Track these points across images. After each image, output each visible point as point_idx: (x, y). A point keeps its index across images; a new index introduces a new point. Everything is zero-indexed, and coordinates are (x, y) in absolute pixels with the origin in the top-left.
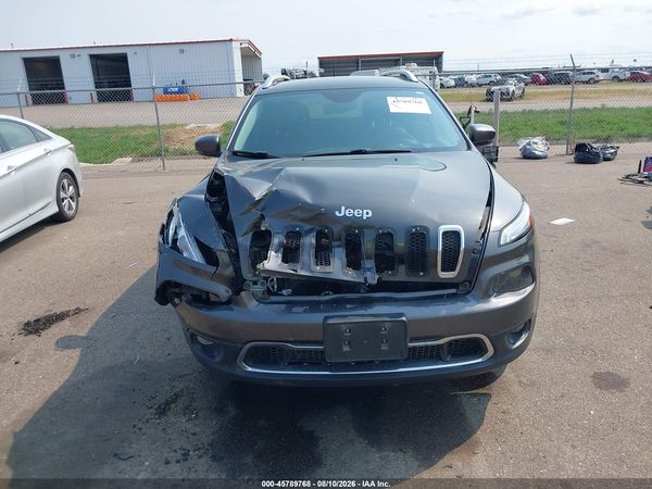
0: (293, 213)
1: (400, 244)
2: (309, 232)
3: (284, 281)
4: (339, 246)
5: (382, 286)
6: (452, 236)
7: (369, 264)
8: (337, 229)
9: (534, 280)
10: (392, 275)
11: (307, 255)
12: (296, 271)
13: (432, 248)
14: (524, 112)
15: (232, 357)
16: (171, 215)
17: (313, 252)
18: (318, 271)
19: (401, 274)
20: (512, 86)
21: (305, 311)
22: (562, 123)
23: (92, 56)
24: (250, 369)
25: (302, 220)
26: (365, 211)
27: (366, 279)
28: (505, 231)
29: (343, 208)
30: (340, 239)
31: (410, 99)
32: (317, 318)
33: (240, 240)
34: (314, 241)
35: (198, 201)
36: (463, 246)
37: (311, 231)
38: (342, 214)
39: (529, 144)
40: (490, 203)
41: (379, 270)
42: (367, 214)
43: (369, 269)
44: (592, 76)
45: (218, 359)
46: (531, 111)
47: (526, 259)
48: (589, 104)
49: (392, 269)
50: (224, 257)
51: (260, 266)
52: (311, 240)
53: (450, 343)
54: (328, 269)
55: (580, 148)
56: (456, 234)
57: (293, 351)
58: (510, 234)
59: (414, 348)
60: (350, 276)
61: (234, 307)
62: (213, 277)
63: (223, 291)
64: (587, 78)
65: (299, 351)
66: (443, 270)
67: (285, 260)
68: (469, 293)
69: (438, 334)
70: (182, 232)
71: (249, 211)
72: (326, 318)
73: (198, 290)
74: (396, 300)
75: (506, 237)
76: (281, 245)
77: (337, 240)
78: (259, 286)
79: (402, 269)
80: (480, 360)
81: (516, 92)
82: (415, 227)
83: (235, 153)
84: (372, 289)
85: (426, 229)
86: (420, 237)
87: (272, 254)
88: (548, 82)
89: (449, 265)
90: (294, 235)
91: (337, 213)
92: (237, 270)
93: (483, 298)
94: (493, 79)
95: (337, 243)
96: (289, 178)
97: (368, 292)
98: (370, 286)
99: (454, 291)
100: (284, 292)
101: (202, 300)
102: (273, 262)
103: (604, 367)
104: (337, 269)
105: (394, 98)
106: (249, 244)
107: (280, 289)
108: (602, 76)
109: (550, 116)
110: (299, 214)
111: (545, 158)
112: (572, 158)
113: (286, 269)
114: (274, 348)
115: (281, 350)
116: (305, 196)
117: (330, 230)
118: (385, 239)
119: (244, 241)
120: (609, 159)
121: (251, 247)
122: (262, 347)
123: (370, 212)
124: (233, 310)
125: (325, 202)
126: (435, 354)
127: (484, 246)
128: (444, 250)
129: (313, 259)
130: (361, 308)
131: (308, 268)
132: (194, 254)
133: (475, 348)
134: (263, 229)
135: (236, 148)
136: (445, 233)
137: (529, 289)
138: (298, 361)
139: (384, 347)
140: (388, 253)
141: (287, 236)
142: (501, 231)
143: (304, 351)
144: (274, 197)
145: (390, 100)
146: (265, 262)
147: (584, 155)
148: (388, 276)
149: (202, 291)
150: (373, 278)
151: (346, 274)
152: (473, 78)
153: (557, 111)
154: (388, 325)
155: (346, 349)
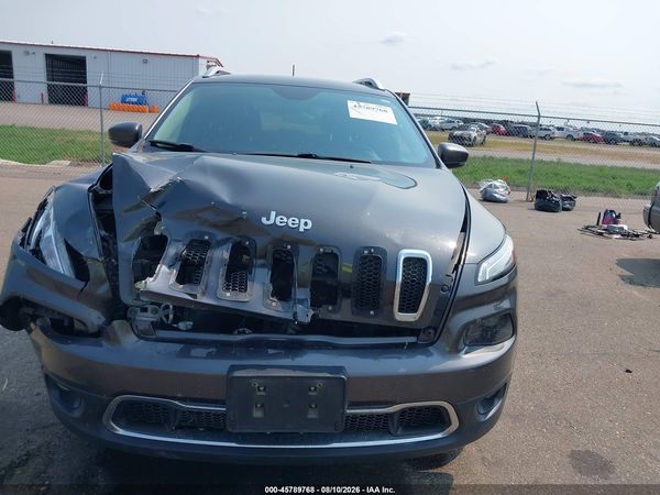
0: (200, 215)
1: (347, 268)
2: (220, 243)
3: (182, 310)
4: (263, 266)
5: (317, 326)
6: (417, 265)
7: (302, 293)
8: (261, 242)
9: (514, 332)
10: (333, 311)
11: (214, 275)
12: (194, 296)
13: (389, 277)
14: (484, 158)
15: (95, 414)
16: (42, 206)
17: (222, 271)
18: (228, 298)
19: (344, 312)
20: (473, 132)
21: (209, 356)
22: (521, 172)
23: (47, 56)
24: (121, 432)
25: (215, 226)
26: (303, 221)
27: (295, 314)
28: (484, 265)
29: (273, 214)
30: (264, 257)
31: (374, 106)
32: (220, 367)
33: (122, 246)
34: (226, 255)
35: (79, 191)
36: (429, 279)
37: (225, 241)
38: (271, 221)
39: (490, 186)
40: (465, 228)
41: (315, 304)
42: (305, 225)
43: (301, 302)
44: (549, 132)
45: (77, 414)
46: (491, 158)
47: (506, 304)
48: (546, 158)
49: (333, 303)
50: (97, 269)
51: (141, 285)
52: (223, 254)
53: (403, 412)
54: (242, 297)
55: (541, 195)
56: (422, 262)
57: (184, 412)
58: (489, 269)
59: (354, 417)
60: (273, 308)
61: (103, 343)
62: (81, 296)
63: (94, 317)
64: (543, 133)
65: (191, 412)
66: (401, 310)
67: (181, 279)
68: (432, 344)
69: (389, 399)
70: (50, 232)
71: (139, 206)
72: (233, 368)
73: (59, 313)
74: (335, 347)
75: (485, 271)
76: (178, 257)
77: (260, 258)
78: (149, 314)
79: (346, 304)
80: (439, 436)
81: (479, 139)
82: (368, 248)
83: (154, 144)
84: (305, 329)
85: (383, 252)
86: (373, 262)
87: (162, 269)
88: (508, 134)
89: (409, 304)
90: (200, 245)
91: (264, 220)
92: (115, 289)
93: (450, 352)
94: (456, 125)
95: (261, 261)
96: (204, 169)
97: (298, 333)
98: (300, 324)
99: (412, 339)
100: (181, 325)
101: (63, 329)
102: (163, 280)
103: (583, 443)
104: (256, 297)
105: (355, 103)
106: (134, 252)
107: (177, 320)
108: (557, 134)
109: (509, 164)
110: (210, 216)
111: (505, 202)
112: (532, 205)
113: (180, 292)
114: (156, 405)
115: (167, 408)
116: (223, 192)
117: (253, 242)
118: (327, 260)
119: (128, 247)
120: (568, 210)
121: (136, 257)
122: (139, 403)
123: (310, 222)
124: (101, 346)
125: (248, 202)
126: (381, 426)
127: (457, 281)
128: (404, 283)
129: (221, 281)
130: (286, 356)
131: (214, 292)
132: (59, 263)
133: (435, 419)
134: (157, 233)
135: (156, 138)
136: (408, 260)
137: (507, 344)
138: (191, 425)
139: (312, 415)
140: (330, 281)
141: (190, 246)
142: (479, 264)
143: (199, 413)
144: (178, 190)
145: (351, 104)
146: (150, 280)
147: (545, 203)
148: (327, 313)
149: (65, 316)
150: (305, 314)
151: (268, 306)
152: (436, 122)
153: (516, 161)
154: (319, 384)
155: (257, 414)
